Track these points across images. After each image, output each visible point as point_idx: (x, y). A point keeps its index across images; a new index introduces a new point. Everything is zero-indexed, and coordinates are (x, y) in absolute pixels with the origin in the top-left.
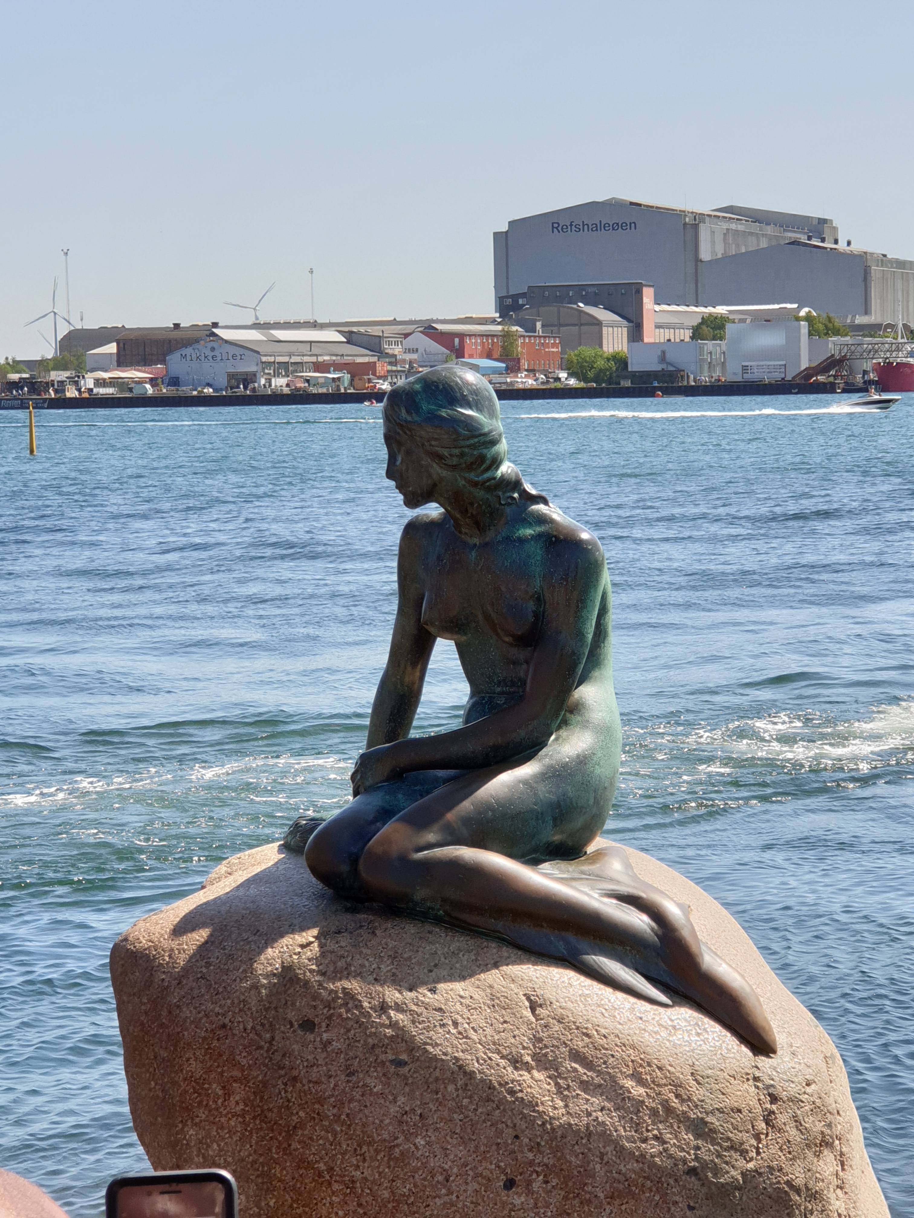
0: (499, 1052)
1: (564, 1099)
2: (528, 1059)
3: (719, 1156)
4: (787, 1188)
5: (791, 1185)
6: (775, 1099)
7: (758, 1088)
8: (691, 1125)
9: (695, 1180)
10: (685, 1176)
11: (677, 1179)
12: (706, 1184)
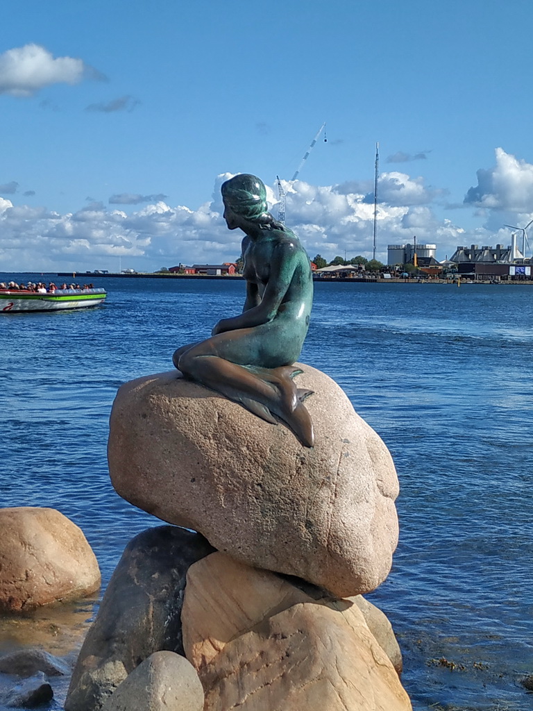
0: (200, 432)
1: (219, 452)
2: (210, 435)
3: (271, 480)
4: (299, 497)
5: (301, 497)
6: (302, 463)
7: (297, 458)
8: (263, 467)
9: (259, 488)
10: (256, 486)
11: (253, 487)
12: (263, 490)
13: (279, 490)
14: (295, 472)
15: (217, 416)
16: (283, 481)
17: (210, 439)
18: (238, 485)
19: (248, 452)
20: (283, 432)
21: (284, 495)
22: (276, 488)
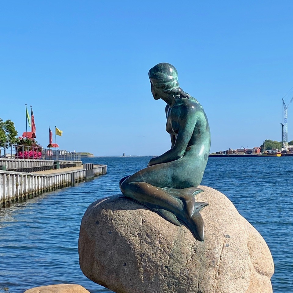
0: (130, 232)
1: (141, 245)
2: (137, 234)
3: (174, 264)
4: (192, 275)
5: (194, 275)
6: (195, 252)
7: (192, 248)
8: (169, 255)
9: (166, 269)
10: (164, 268)
11: (162, 269)
12: (169, 270)
13: (179, 271)
14: (190, 258)
15: (142, 221)
16: (182, 264)
17: (136, 237)
18: (153, 267)
19: (160, 245)
20: (184, 231)
21: (183, 274)
22: (178, 269)
